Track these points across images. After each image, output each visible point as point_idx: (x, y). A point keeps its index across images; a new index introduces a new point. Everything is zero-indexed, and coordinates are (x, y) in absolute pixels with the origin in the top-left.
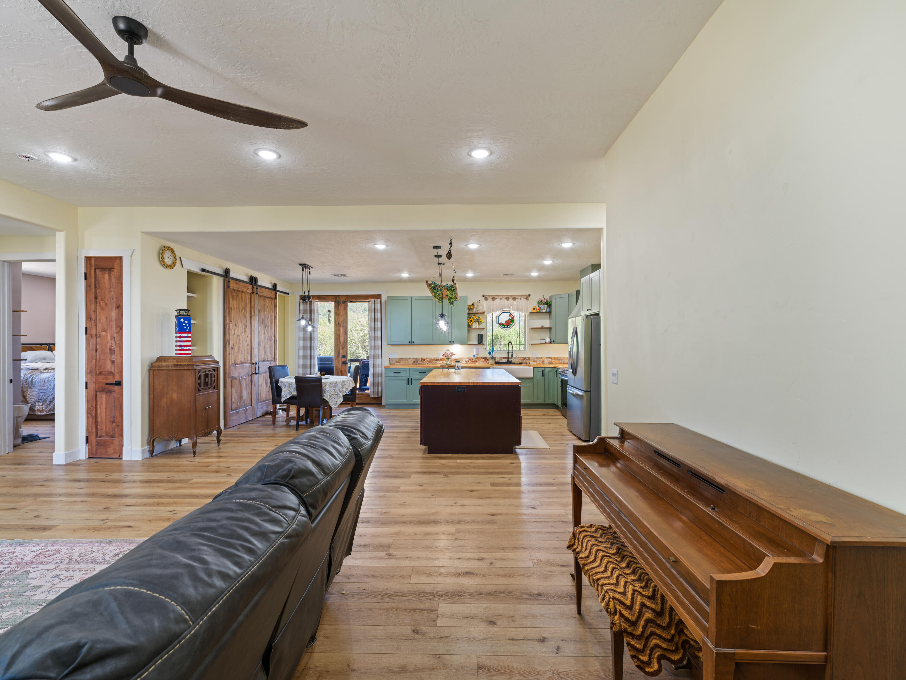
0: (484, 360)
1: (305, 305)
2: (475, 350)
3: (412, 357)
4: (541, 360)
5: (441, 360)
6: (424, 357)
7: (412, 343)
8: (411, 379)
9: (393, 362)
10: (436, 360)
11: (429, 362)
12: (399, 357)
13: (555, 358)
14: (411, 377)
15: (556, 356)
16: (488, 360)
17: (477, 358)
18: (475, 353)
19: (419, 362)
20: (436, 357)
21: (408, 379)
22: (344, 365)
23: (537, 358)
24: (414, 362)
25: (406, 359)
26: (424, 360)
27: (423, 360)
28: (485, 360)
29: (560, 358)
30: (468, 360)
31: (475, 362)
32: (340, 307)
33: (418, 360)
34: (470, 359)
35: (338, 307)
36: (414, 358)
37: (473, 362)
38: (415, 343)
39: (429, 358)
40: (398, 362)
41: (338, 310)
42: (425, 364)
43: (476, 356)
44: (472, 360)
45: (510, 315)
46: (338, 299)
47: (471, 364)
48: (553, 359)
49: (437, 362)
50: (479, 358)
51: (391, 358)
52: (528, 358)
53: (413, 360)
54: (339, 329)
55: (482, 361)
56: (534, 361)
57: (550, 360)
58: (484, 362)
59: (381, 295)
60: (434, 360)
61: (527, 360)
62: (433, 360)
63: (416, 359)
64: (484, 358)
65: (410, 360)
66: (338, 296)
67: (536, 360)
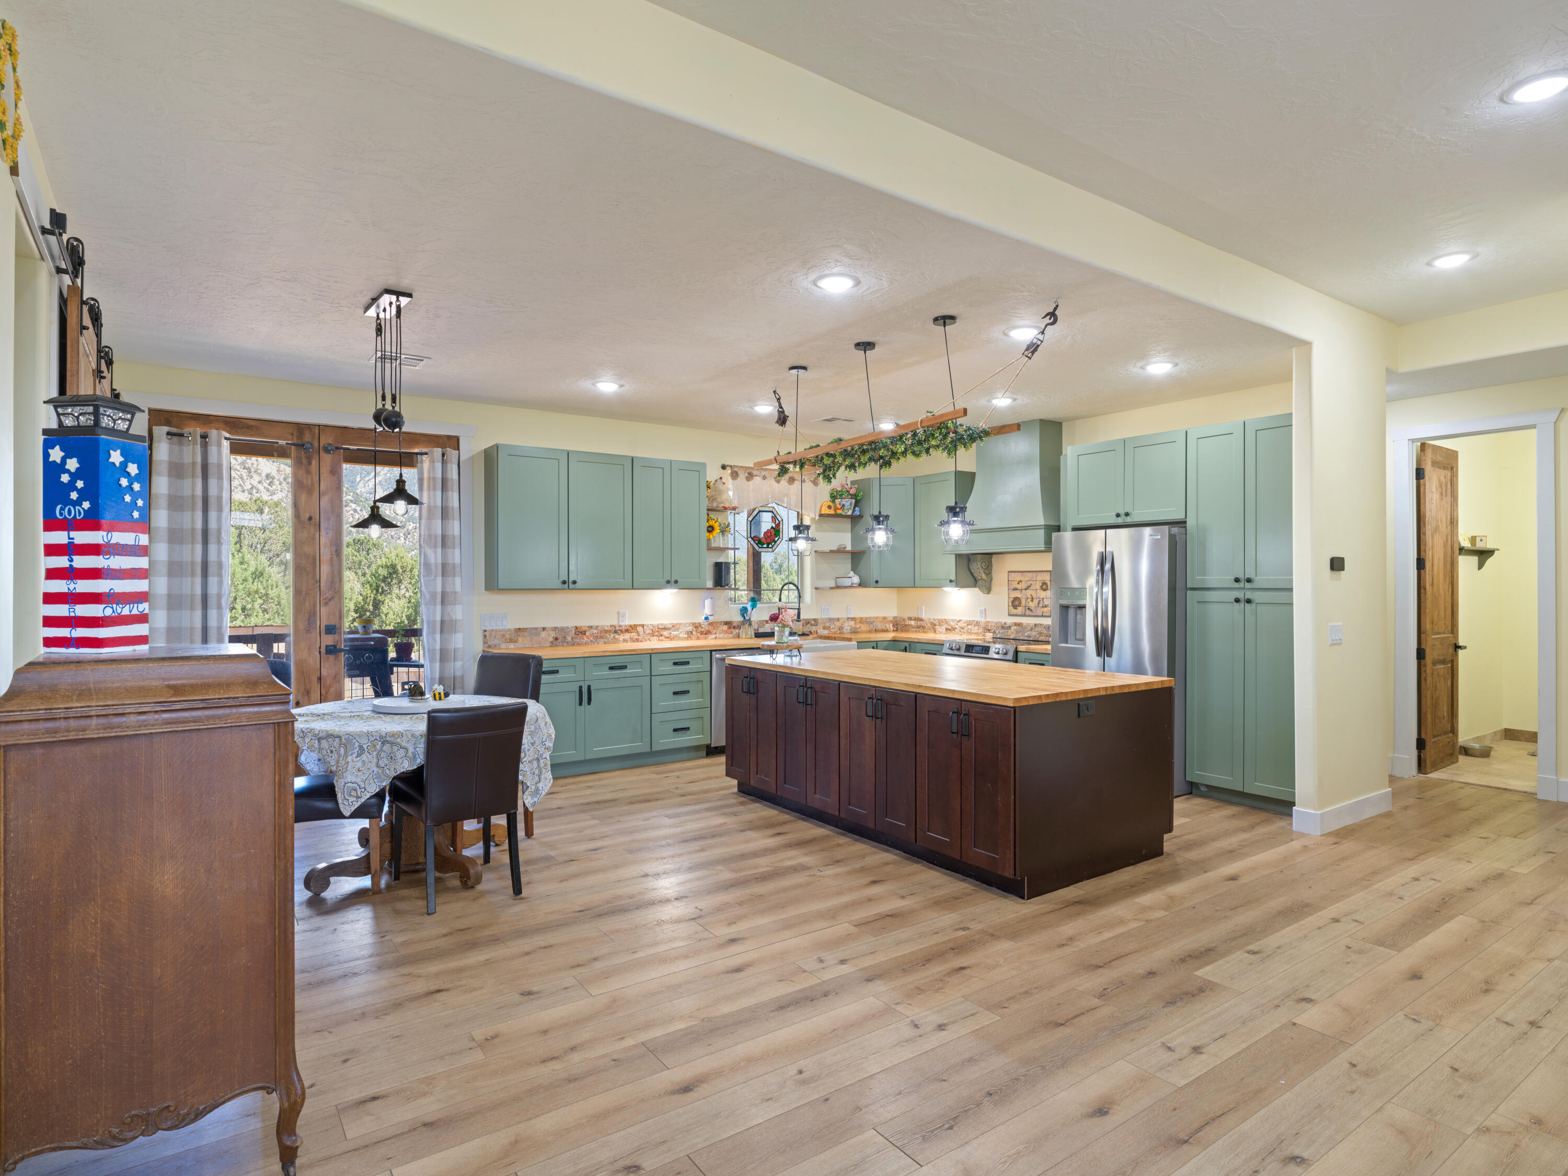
0: (726, 627)
1: (176, 447)
2: (708, 602)
3: (549, 624)
4: (838, 624)
5: (627, 631)
6: (583, 623)
7: (571, 586)
8: (589, 687)
9: (496, 642)
10: (616, 632)
11: (596, 638)
12: (512, 625)
13: (862, 621)
14: (587, 683)
15: (863, 615)
16: (734, 627)
17: (711, 624)
18: (707, 611)
19: (569, 639)
20: (615, 623)
21: (581, 688)
22: (331, 657)
23: (830, 620)
24: (556, 639)
25: (535, 631)
26: (584, 633)
27: (580, 632)
28: (730, 628)
29: (870, 618)
30: (690, 628)
31: (708, 633)
32: (314, 462)
33: (568, 633)
34: (697, 626)
35: (310, 463)
36: (555, 629)
37: (702, 633)
38: (577, 586)
39: (597, 627)
40: (511, 641)
41: (308, 472)
42: (586, 644)
43: (711, 618)
44: (700, 629)
45: (774, 518)
46: (307, 437)
47: (698, 638)
48: (858, 621)
49: (617, 636)
50: (717, 623)
51: (488, 628)
52: (815, 620)
53: (553, 634)
54: (313, 539)
55: (723, 631)
56: (824, 628)
57: (852, 623)
58: (726, 632)
59: (457, 439)
60: (609, 631)
61: (812, 625)
62: (606, 632)
63: (562, 630)
64: (726, 623)
65: (543, 634)
66: (309, 426)
67: (828, 624)
